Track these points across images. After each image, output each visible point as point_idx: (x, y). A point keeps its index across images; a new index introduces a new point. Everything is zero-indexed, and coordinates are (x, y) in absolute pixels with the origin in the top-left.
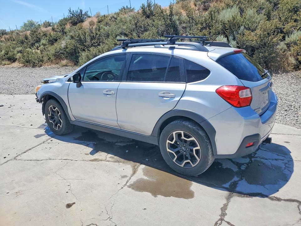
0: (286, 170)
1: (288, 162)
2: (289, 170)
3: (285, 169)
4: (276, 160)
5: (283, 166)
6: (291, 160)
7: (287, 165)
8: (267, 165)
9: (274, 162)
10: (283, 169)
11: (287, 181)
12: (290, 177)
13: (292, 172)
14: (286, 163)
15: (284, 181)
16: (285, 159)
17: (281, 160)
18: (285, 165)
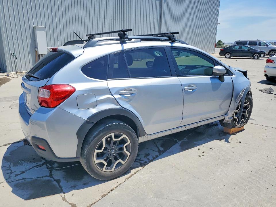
0: (8, 166)
1: (10, 176)
2: (6, 167)
3: (10, 167)
4: (23, 172)
5: (13, 169)
6: (8, 180)
7: (10, 171)
8: (28, 162)
9: (22, 168)
10: (11, 166)
11: (4, 158)
12: (2, 162)
13: (3, 167)
14: (11, 173)
15: (6, 157)
16: (15, 178)
17: (18, 175)
18: (11, 170)
